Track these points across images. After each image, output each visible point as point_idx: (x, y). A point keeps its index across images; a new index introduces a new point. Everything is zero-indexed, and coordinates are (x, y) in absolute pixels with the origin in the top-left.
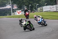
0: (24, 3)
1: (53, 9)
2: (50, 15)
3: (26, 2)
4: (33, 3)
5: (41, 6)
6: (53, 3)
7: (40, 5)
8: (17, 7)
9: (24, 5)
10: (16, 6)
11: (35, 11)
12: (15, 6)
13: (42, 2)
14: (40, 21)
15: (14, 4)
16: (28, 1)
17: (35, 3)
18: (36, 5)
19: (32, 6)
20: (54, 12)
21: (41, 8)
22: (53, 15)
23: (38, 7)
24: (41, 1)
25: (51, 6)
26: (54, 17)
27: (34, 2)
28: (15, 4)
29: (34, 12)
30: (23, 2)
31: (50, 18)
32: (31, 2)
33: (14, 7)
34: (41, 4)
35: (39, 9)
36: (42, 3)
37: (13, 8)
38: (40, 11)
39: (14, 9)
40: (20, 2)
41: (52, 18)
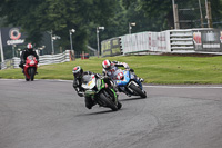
0: (48, 24)
1: (159, 43)
2: (148, 69)
3: (56, 19)
4: (86, 23)
5: (113, 32)
6: (159, 22)
7: (110, 29)
8: (21, 38)
9: (49, 29)
10: (19, 34)
11: (92, 54)
12: (15, 34)
13: (119, 18)
14: (125, 81)
15: (10, 25)
16: (63, 16)
17: (92, 24)
18: (94, 30)
19: (79, 34)
20: (164, 54)
21: (115, 42)
22: (160, 66)
23: (103, 36)
24: (113, 16)
25: (154, 35)
26: (164, 75)
27: (87, 19)
28: (15, 26)
29: (87, 57)
30: (46, 21)
31: (149, 81)
32: (77, 20)
33: (12, 37)
34: (114, 26)
35: (106, 44)
36: (117, 23)
37: (9, 43)
38: (109, 53)
39: (11, 46)
40: (33, 18)
41: (156, 80)
